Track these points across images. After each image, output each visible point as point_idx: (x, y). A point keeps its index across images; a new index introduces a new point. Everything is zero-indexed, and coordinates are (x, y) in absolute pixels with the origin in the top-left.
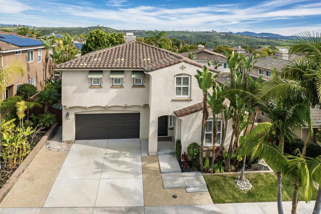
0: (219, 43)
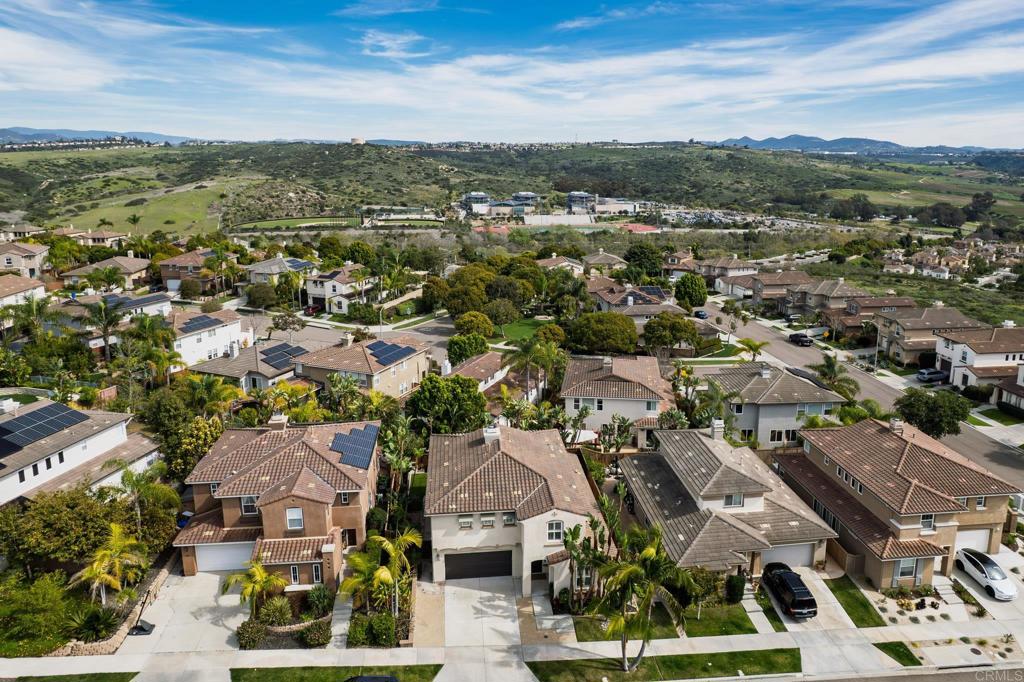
0: (706, 186)
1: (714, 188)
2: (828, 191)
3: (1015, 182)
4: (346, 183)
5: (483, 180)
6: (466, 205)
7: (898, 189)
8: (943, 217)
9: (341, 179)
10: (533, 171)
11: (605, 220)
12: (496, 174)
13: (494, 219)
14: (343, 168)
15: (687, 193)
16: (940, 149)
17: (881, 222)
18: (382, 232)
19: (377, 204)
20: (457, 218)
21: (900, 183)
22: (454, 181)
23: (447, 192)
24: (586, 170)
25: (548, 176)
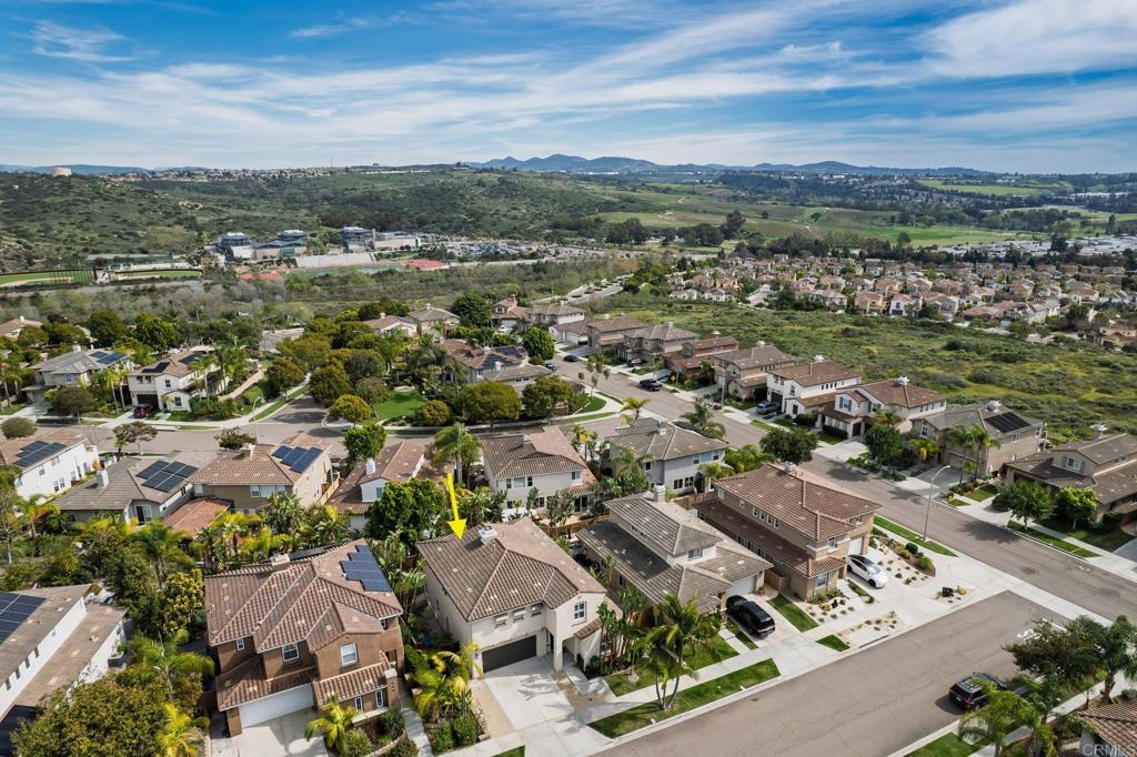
1: (492, 215)
2: (601, 215)
3: (755, 200)
4: (56, 227)
5: (238, 218)
6: (225, 248)
7: (662, 210)
8: (705, 237)
9: (49, 222)
10: (291, 203)
11: (388, 257)
12: (249, 209)
13: (261, 263)
14: (46, 208)
15: (465, 222)
16: (690, 167)
17: (653, 243)
18: (125, 287)
19: (108, 252)
20: (216, 265)
21: (663, 204)
22: (201, 220)
23: (196, 234)
24: (353, 201)
25: (310, 208)
